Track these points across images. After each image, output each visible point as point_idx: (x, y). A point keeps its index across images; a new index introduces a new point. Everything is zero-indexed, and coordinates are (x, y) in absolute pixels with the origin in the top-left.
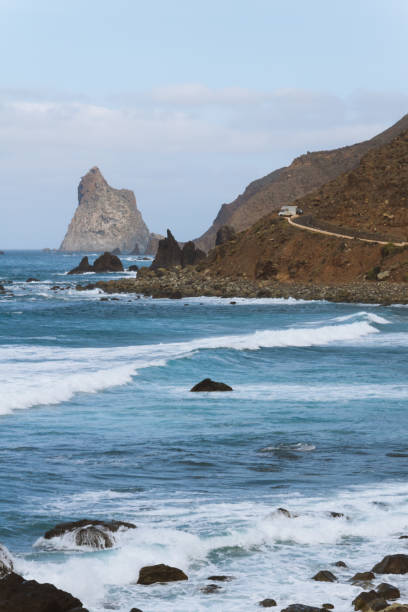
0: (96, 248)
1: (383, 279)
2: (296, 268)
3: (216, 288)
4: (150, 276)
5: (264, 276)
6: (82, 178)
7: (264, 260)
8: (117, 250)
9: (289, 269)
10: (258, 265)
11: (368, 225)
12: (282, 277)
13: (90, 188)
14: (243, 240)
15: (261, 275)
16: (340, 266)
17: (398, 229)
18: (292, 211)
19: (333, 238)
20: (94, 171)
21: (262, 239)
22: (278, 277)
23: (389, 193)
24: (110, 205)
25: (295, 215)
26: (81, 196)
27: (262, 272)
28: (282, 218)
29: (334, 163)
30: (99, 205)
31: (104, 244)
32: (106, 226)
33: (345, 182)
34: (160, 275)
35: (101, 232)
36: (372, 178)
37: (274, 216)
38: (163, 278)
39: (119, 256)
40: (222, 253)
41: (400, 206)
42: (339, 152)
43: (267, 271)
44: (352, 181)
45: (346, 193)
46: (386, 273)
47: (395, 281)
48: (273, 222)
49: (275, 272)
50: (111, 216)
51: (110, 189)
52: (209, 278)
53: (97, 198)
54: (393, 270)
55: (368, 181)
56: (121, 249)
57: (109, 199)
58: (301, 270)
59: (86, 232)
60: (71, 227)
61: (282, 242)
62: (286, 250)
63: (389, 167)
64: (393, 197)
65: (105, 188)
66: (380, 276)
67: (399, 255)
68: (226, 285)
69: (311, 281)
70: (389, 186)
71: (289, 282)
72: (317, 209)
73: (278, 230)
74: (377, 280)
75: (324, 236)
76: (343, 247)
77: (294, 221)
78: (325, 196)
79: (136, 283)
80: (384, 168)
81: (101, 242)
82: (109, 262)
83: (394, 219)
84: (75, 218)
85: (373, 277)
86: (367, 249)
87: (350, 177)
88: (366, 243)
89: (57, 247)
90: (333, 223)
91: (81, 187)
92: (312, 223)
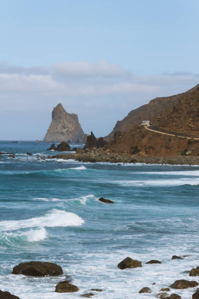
0: (60, 140)
1: (190, 154)
2: (149, 149)
3: (112, 158)
4: (82, 153)
5: (134, 153)
6: (54, 108)
7: (134, 145)
8: (69, 142)
9: (146, 149)
10: (131, 148)
11: (182, 130)
12: (142, 153)
13: (58, 112)
14: (124, 136)
15: (133, 152)
16: (169, 148)
17: (196, 132)
18: (147, 123)
19: (169, 136)
20: (60, 105)
21: (133, 136)
22: (140, 153)
23: (192, 115)
24: (66, 121)
25: (149, 125)
26: (53, 118)
27: (133, 151)
28: (143, 126)
29: (168, 103)
30: (61, 121)
31: (63, 139)
32: (64, 130)
33: (172, 110)
34: (86, 152)
35: (62, 133)
36: (184, 108)
37: (139, 125)
38: (88, 153)
39: (69, 144)
40: (115, 142)
41: (197, 121)
42: (171, 97)
43: (135, 150)
44: (175, 110)
45: (172, 115)
46: (190, 152)
47: (194, 155)
48: (139, 128)
49: (139, 151)
50: (67, 126)
51: (66, 113)
52: (109, 153)
53: (60, 118)
54: (193, 151)
55: (182, 109)
56: (71, 141)
57: (66, 118)
58: (151, 150)
59: (55, 133)
60: (48, 130)
61: (143, 137)
62: (144, 141)
63: (192, 104)
64: (194, 117)
65: (64, 113)
66: (187, 153)
67: (196, 144)
68: (116, 157)
69: (155, 155)
70: (192, 112)
71: (145, 155)
72: (160, 123)
73: (141, 132)
74: (186, 155)
75: (162, 134)
76: (170, 140)
77: (148, 127)
78: (163, 116)
79: (75, 155)
80: (189, 104)
81: (62, 138)
82: (64, 146)
83: (193, 127)
84: (50, 127)
85: (184, 154)
86: (181, 140)
87: (174, 108)
88: (181, 138)
89: (42, 140)
90: (166, 129)
91: (53, 112)
92: (157, 129)
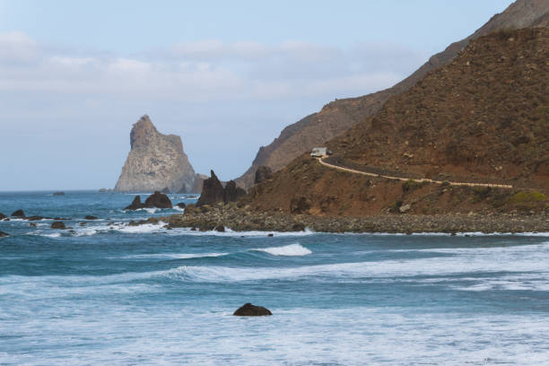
0: (147, 188)
1: (407, 211)
2: (327, 203)
3: (255, 222)
4: (197, 213)
5: (298, 211)
6: (134, 125)
7: (298, 196)
8: (166, 190)
9: (321, 203)
10: (293, 201)
11: (390, 163)
12: (315, 211)
13: (141, 134)
14: (279, 178)
15: (295, 210)
16: (367, 200)
17: (418, 167)
18: (323, 152)
19: (359, 176)
20: (145, 119)
21: (296, 177)
22: (311, 211)
23: (409, 134)
24: (159, 149)
25: (325, 156)
26: (133, 141)
27: (296, 207)
28: (314, 159)
29: (359, 109)
30: (149, 149)
31: (154, 184)
32: (156, 168)
33: (369, 126)
34: (205, 211)
35: (152, 174)
36: (393, 122)
37: (306, 157)
38: (208, 213)
39: (168, 195)
40: (260, 190)
41: (418, 146)
42: (364, 98)
43: (301, 206)
44: (376, 124)
45: (371, 136)
46: (408, 207)
47: (416, 213)
48: (306, 162)
49: (308, 207)
50: (160, 159)
51: (159, 135)
52: (249, 213)
53: (147, 143)
54: (414, 203)
55: (390, 124)
56: (170, 189)
57: (158, 144)
58: (331, 205)
59: (138, 174)
60: (124, 168)
61: (314, 180)
62: (318, 187)
63: (407, 112)
64: (411, 138)
65: (154, 134)
66: (402, 209)
67: (419, 190)
68: (264, 219)
69: (340, 214)
70: (409, 129)
71: (321, 215)
72: (345, 149)
73: (311, 168)
74: (400, 212)
75: (351, 174)
76: (368, 184)
77: (323, 160)
78: (352, 138)
79: (184, 219)
80: (404, 112)
81: (152, 182)
82: (159, 200)
83: (413, 158)
84: (128, 161)
85: (396, 210)
86: (389, 185)
87: (374, 121)
88: (389, 180)
89: (112, 188)
90: (359, 162)
91: (133, 134)
92: (340, 163)
